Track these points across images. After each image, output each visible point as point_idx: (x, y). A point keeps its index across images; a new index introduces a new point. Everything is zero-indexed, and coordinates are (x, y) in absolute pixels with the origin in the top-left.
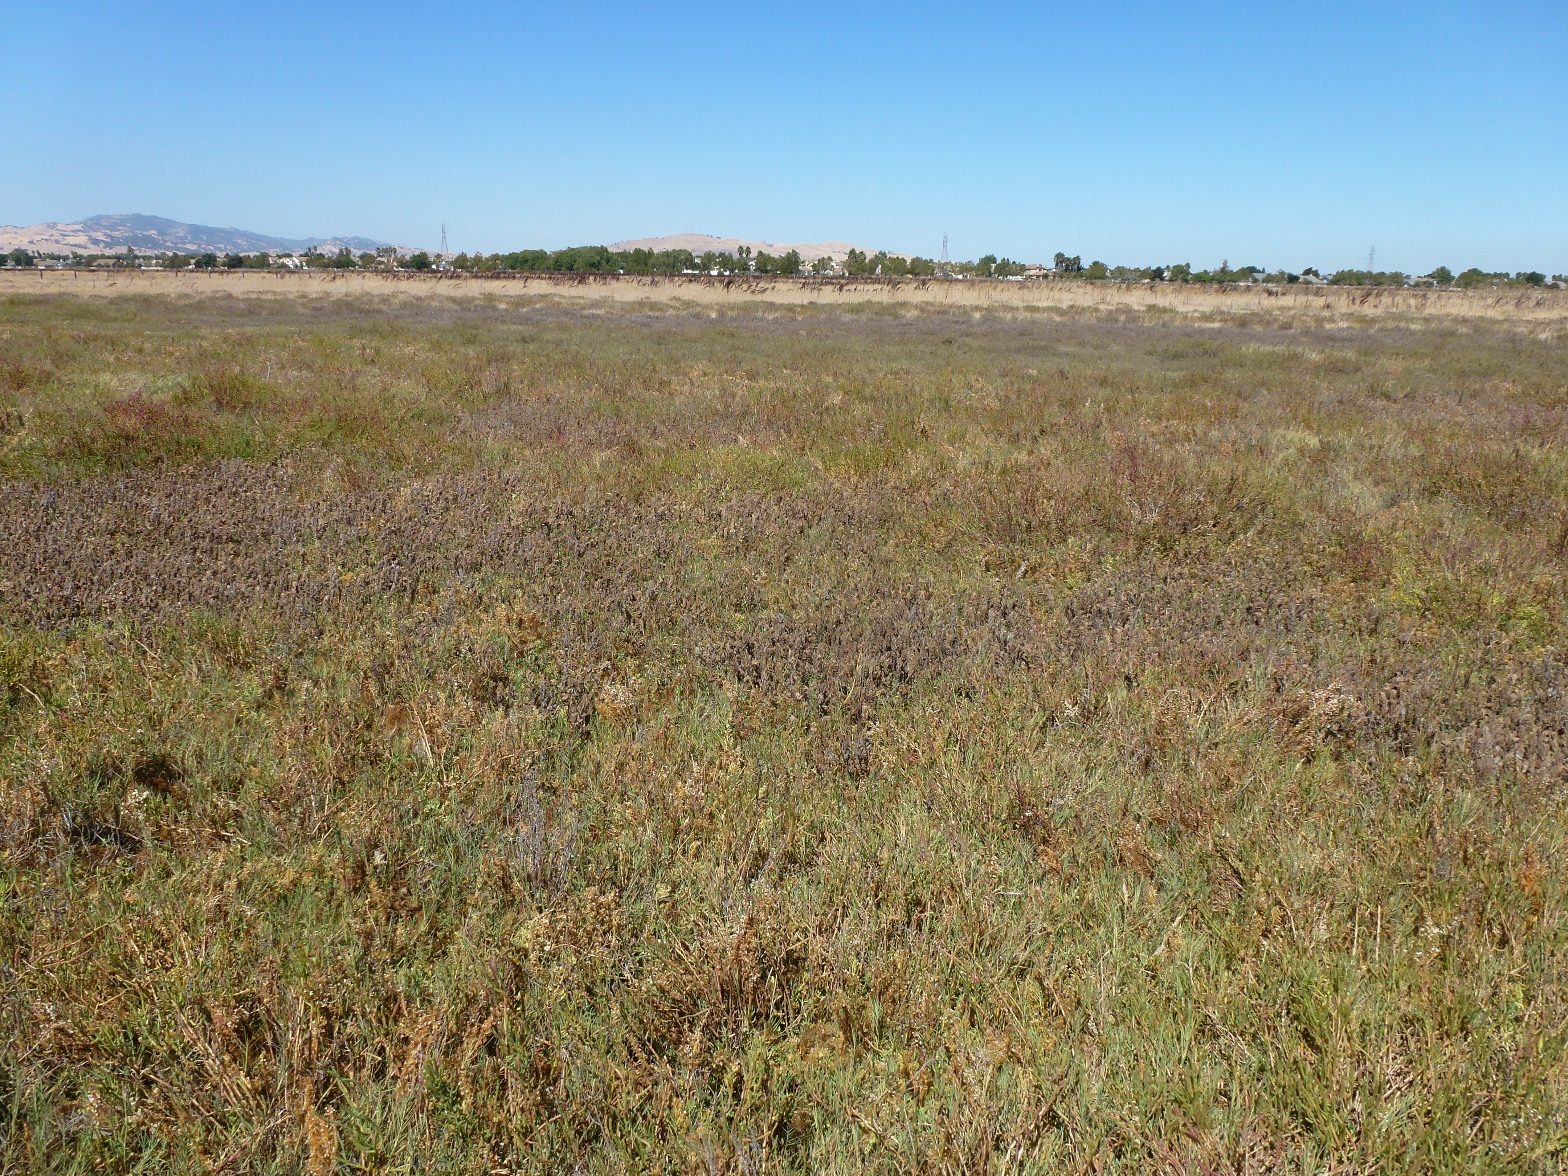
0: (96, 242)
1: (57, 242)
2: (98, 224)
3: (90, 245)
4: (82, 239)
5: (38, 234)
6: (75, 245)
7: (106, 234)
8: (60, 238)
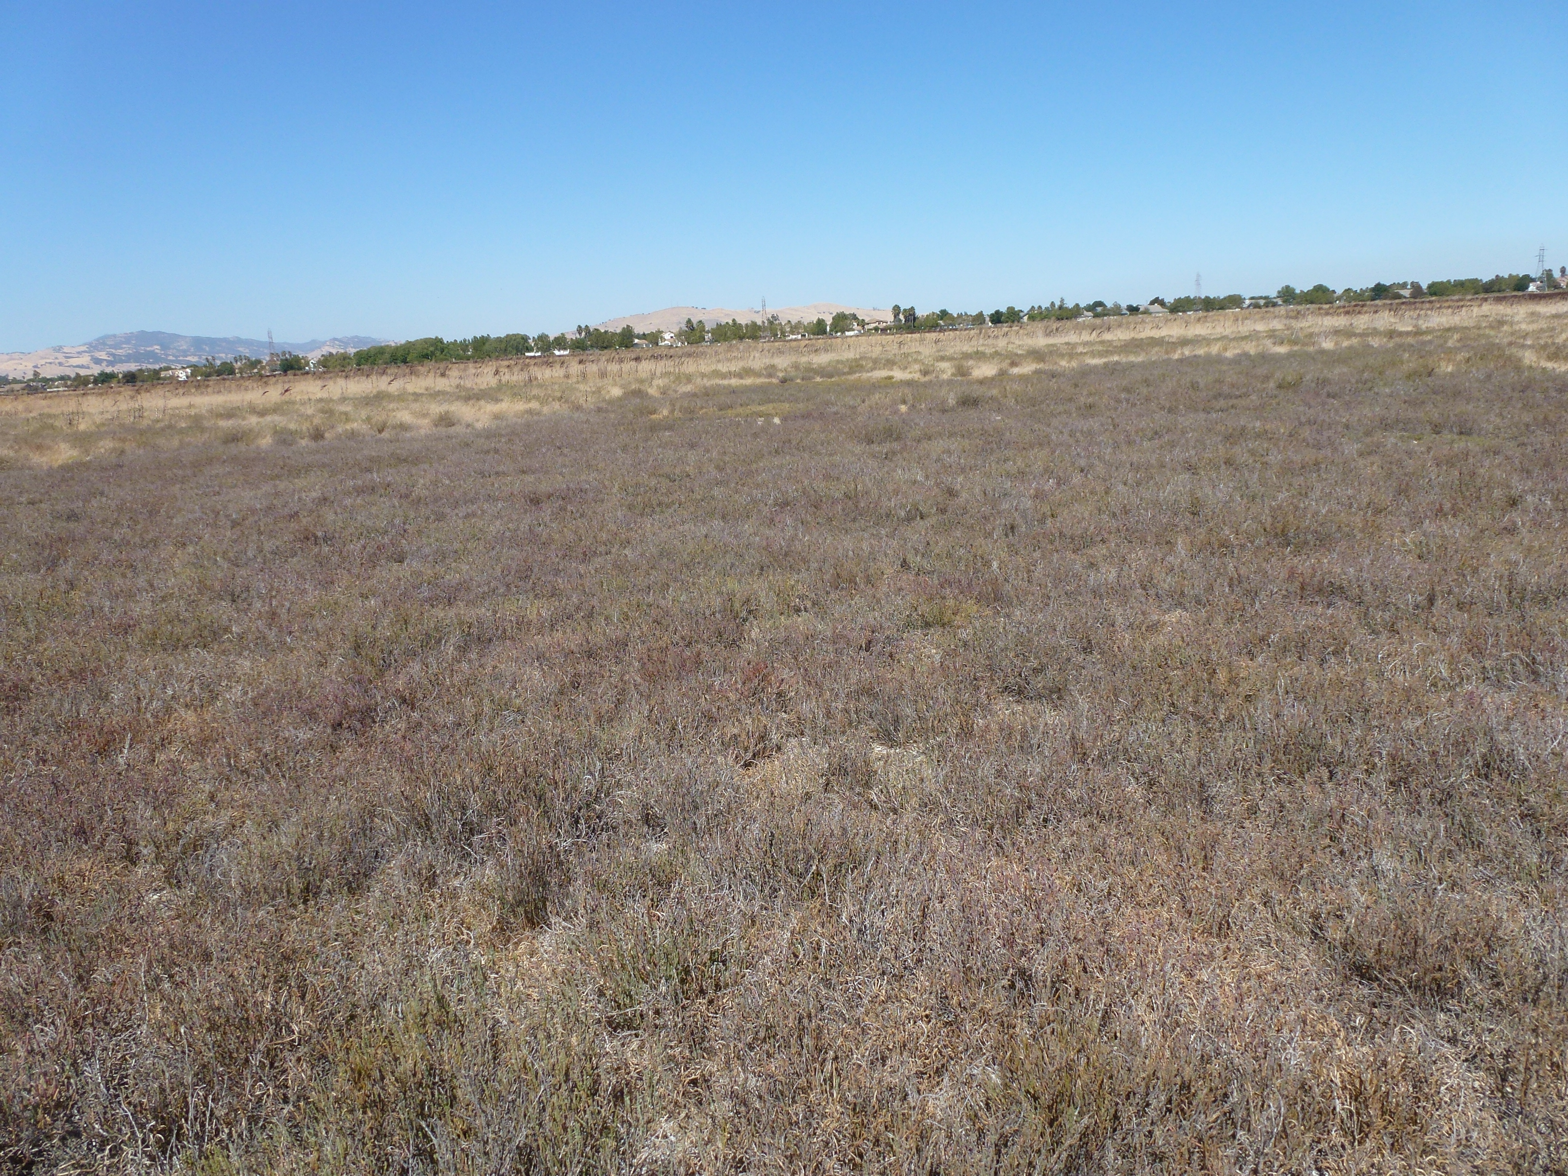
0: (98, 361)
1: (60, 364)
2: (104, 344)
3: (92, 365)
4: (85, 360)
5: (42, 358)
6: (78, 366)
7: (109, 354)
8: (63, 360)
